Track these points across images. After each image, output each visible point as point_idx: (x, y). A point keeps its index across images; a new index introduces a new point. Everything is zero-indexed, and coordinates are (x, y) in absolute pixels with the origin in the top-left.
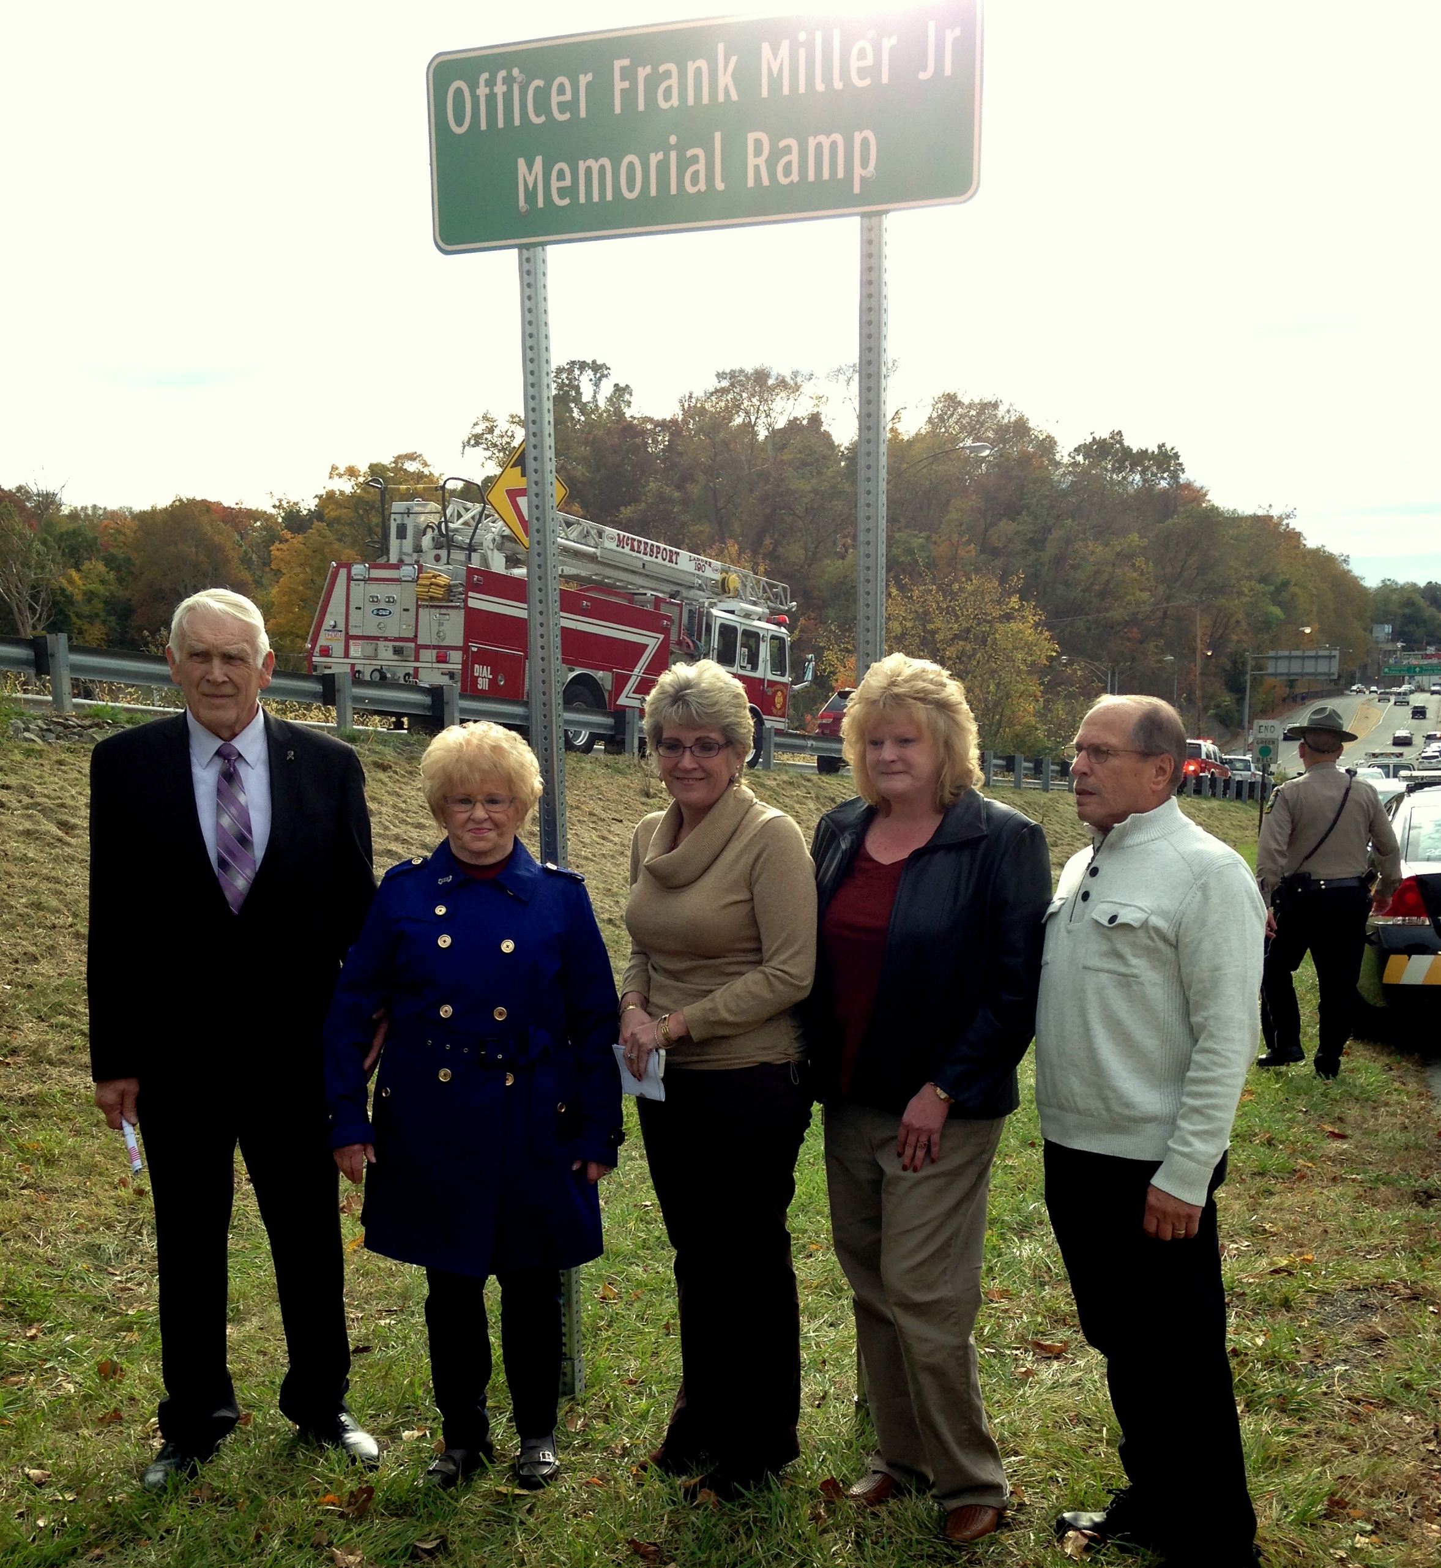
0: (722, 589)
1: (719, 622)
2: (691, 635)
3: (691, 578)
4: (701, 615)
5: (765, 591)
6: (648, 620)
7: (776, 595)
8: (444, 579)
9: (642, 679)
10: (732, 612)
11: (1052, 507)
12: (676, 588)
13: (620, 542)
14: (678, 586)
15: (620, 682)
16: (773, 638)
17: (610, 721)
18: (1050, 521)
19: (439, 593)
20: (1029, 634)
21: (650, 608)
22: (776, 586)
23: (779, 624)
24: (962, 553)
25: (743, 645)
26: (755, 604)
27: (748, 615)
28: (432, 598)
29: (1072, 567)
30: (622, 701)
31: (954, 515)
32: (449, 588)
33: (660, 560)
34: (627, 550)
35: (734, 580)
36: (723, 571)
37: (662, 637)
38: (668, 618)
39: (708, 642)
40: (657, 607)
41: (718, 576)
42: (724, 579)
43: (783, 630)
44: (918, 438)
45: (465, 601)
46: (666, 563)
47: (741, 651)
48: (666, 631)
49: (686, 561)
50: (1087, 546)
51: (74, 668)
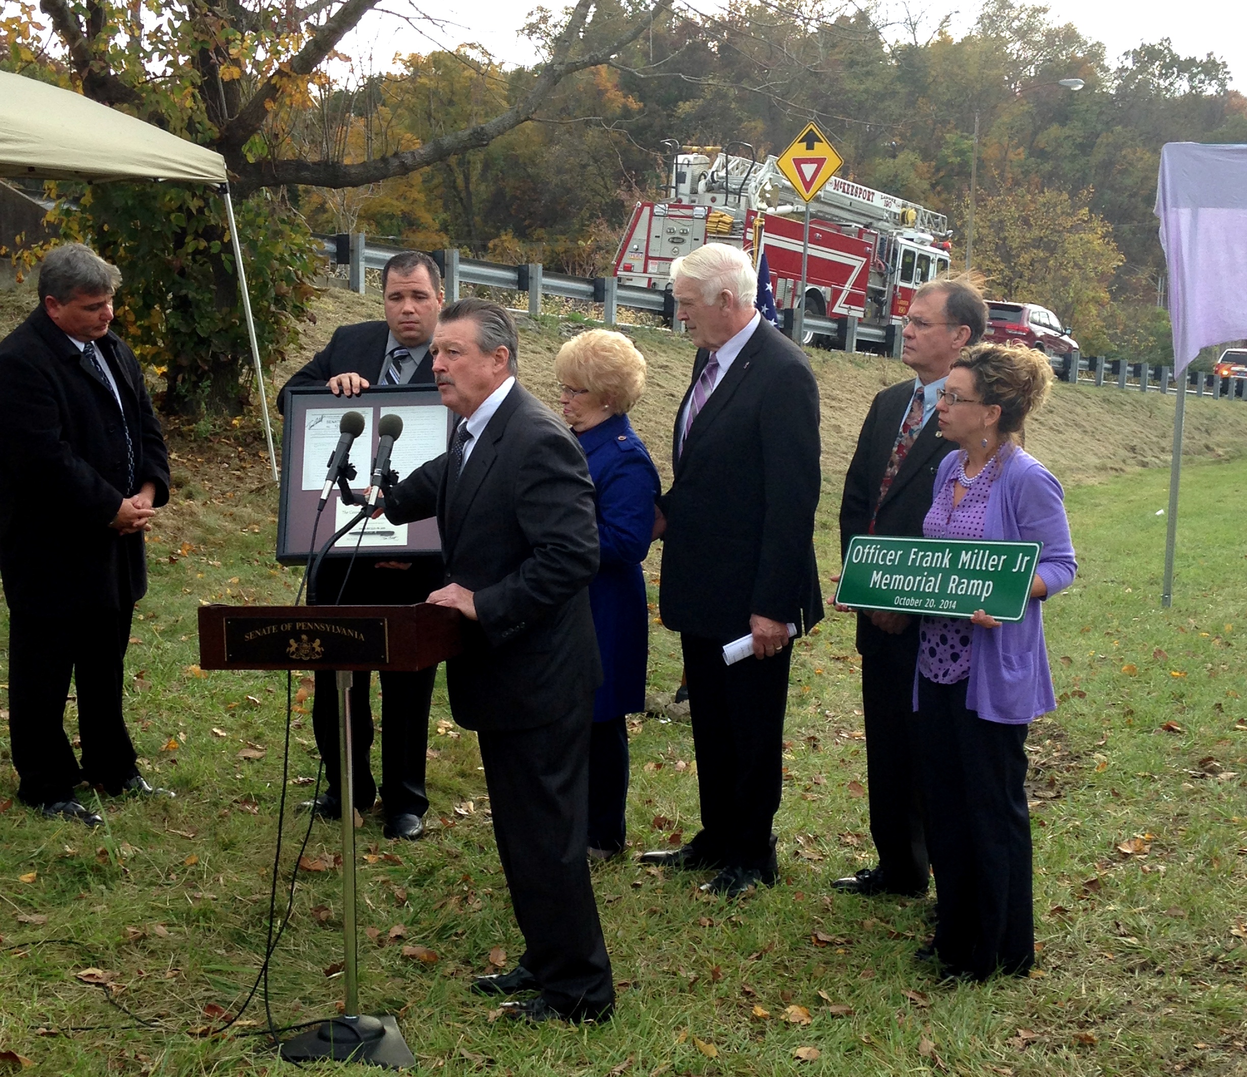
0: (902, 220)
1: (904, 247)
2: (881, 258)
3: (880, 212)
4: (890, 242)
5: (929, 222)
6: (854, 247)
7: (937, 225)
8: (728, 219)
9: (850, 293)
10: (912, 240)
11: (1101, 113)
12: (870, 220)
13: (836, 186)
14: (871, 218)
15: (836, 294)
16: (940, 260)
17: (835, 326)
18: (1099, 127)
19: (725, 228)
20: (1097, 244)
21: (853, 237)
22: (937, 217)
23: (943, 249)
24: (1011, 155)
25: (918, 266)
26: (923, 231)
27: (922, 243)
28: (719, 232)
29: (1120, 172)
30: (836, 310)
31: (1006, 119)
32: (733, 225)
33: (861, 199)
34: (840, 192)
35: (912, 214)
36: (904, 206)
37: (865, 260)
38: (870, 246)
39: (894, 265)
40: (860, 236)
41: (899, 211)
42: (904, 213)
43: (946, 253)
44: (968, 40)
45: (744, 235)
46: (865, 201)
47: (917, 271)
48: (867, 255)
49: (879, 199)
50: (1135, 153)
51: (546, 287)
